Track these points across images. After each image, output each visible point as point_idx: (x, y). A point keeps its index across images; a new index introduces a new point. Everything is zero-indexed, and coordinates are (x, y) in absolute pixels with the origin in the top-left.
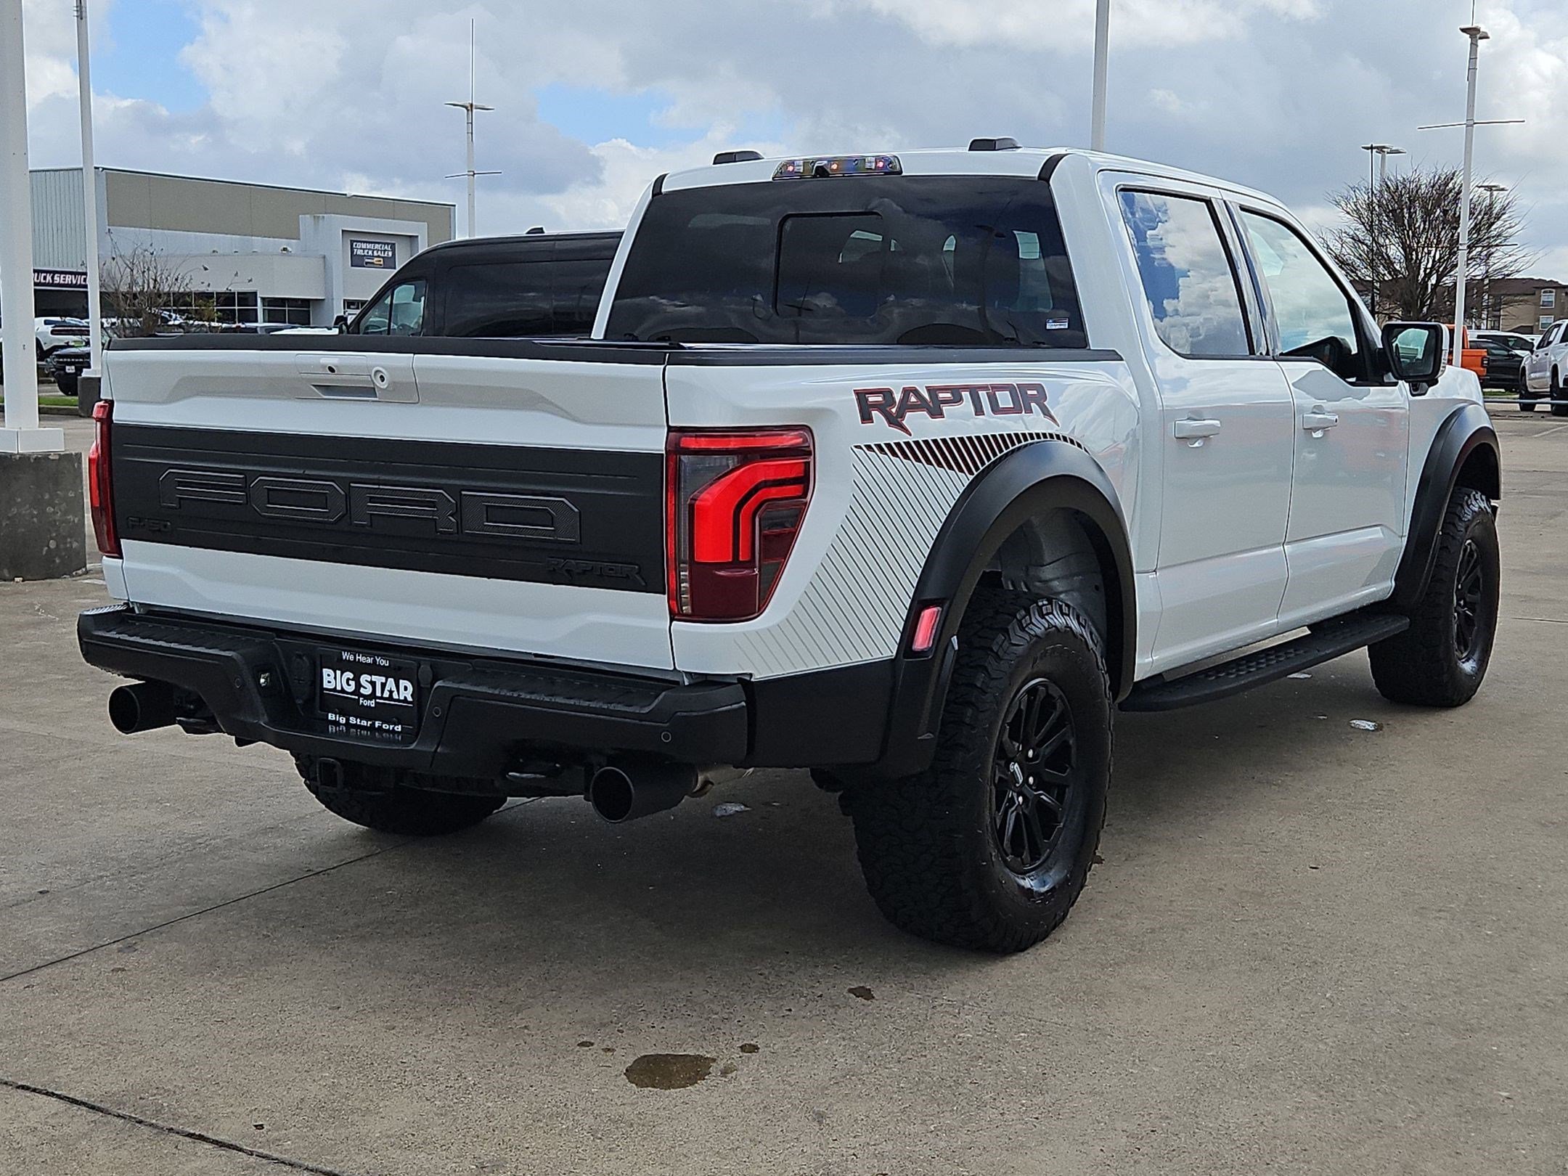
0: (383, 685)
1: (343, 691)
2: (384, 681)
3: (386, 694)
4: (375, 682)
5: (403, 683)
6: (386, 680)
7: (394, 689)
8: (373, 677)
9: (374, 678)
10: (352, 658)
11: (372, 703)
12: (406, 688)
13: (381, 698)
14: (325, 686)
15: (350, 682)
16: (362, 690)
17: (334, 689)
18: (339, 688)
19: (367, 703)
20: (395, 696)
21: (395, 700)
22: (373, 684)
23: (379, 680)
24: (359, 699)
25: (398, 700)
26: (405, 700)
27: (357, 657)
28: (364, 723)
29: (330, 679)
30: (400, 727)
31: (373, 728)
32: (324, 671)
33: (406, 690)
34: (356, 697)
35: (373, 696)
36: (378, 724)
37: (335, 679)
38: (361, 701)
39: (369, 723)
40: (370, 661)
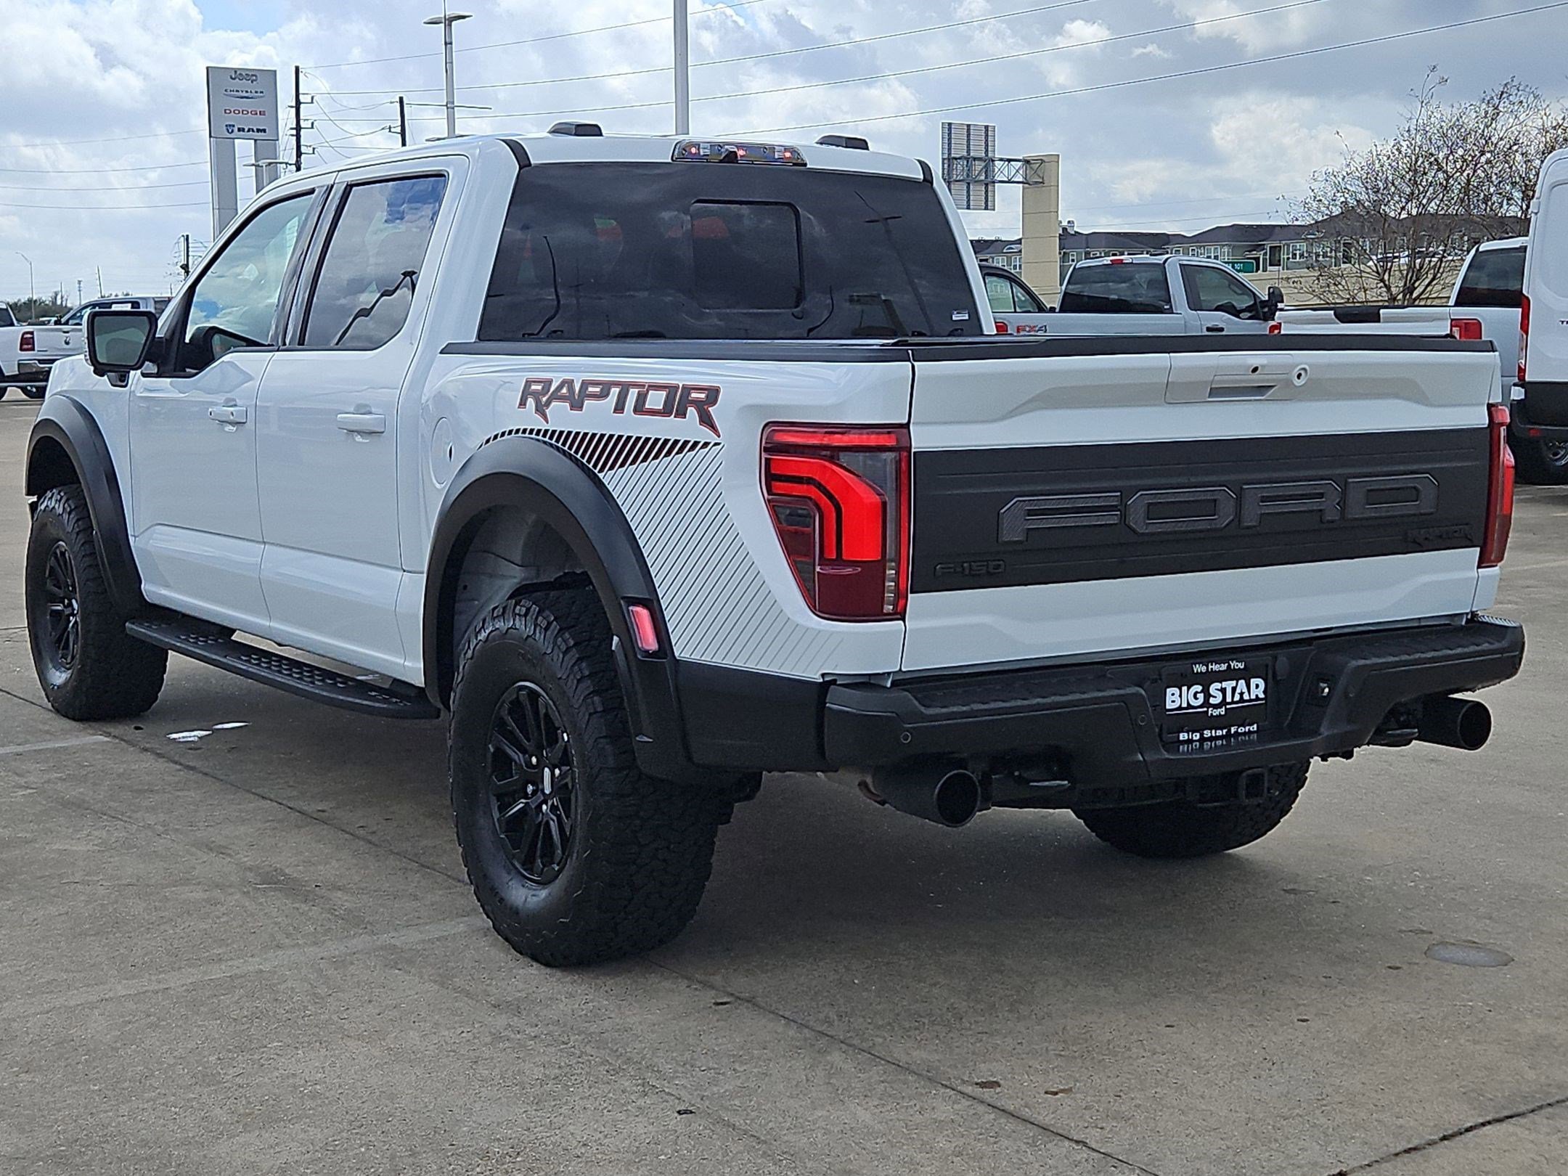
0: (1234, 689)
1: (1190, 706)
2: (1234, 685)
3: (1237, 698)
4: (1225, 689)
5: (1254, 681)
6: (1237, 684)
7: (1245, 690)
8: (1224, 683)
9: (1224, 684)
10: (1204, 669)
11: (1222, 711)
12: (1257, 686)
13: (1233, 702)
14: (1168, 707)
15: (1198, 695)
16: (1212, 701)
17: (1180, 708)
18: (1184, 705)
19: (1216, 712)
20: (1246, 697)
21: (1247, 701)
22: (1223, 691)
23: (1229, 685)
24: (1207, 711)
25: (1251, 700)
26: (1257, 698)
27: (1210, 667)
28: (1219, 733)
29: (1175, 698)
30: (1255, 726)
31: (1229, 735)
32: (1169, 691)
33: (1258, 688)
34: (1205, 709)
35: (1224, 703)
36: (1233, 730)
37: (1180, 696)
38: (1210, 712)
39: (1225, 731)
40: (1224, 667)
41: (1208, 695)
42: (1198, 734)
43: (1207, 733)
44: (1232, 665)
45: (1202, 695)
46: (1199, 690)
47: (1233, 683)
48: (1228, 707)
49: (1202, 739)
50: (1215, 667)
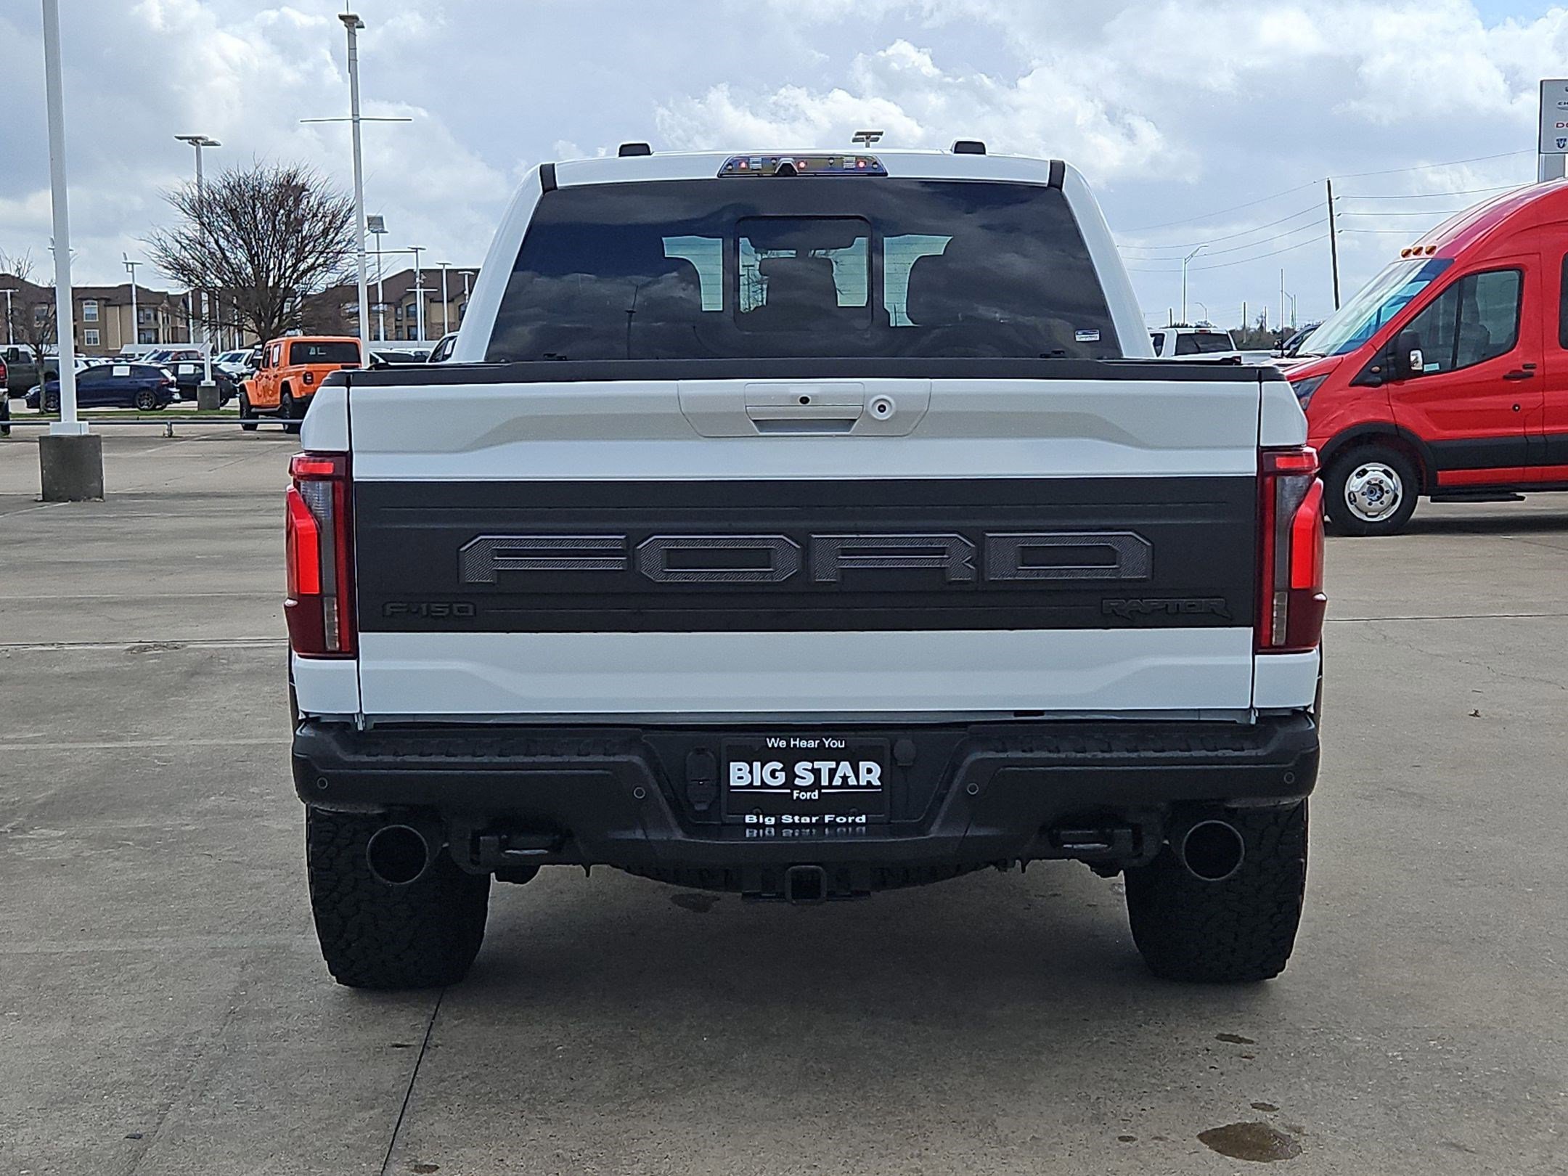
0: (832, 773)
1: (764, 785)
3: (837, 782)
4: (819, 770)
5: (863, 766)
6: (838, 765)
7: (850, 773)
8: (815, 763)
9: (817, 765)
10: (783, 744)
11: (815, 795)
12: (869, 771)
13: (830, 786)
14: (732, 784)
15: (778, 774)
16: (797, 782)
17: (751, 786)
18: (757, 783)
19: (804, 796)
20: (852, 781)
21: (853, 787)
22: (817, 773)
23: (824, 766)
24: (792, 794)
25: (858, 787)
26: (869, 784)
27: (792, 743)
28: (806, 820)
29: (739, 774)
30: (864, 818)
31: (820, 824)
32: (734, 766)
33: (870, 773)
34: (789, 791)
35: (816, 785)
36: (827, 819)
37: (751, 772)
38: (795, 795)
39: (814, 820)
40: (812, 744)
41: (791, 776)
42: (773, 820)
43: (787, 819)
44: (827, 743)
45: (783, 774)
46: (779, 768)
47: (833, 764)
48: (823, 791)
49: (779, 825)
50: (803, 744)
